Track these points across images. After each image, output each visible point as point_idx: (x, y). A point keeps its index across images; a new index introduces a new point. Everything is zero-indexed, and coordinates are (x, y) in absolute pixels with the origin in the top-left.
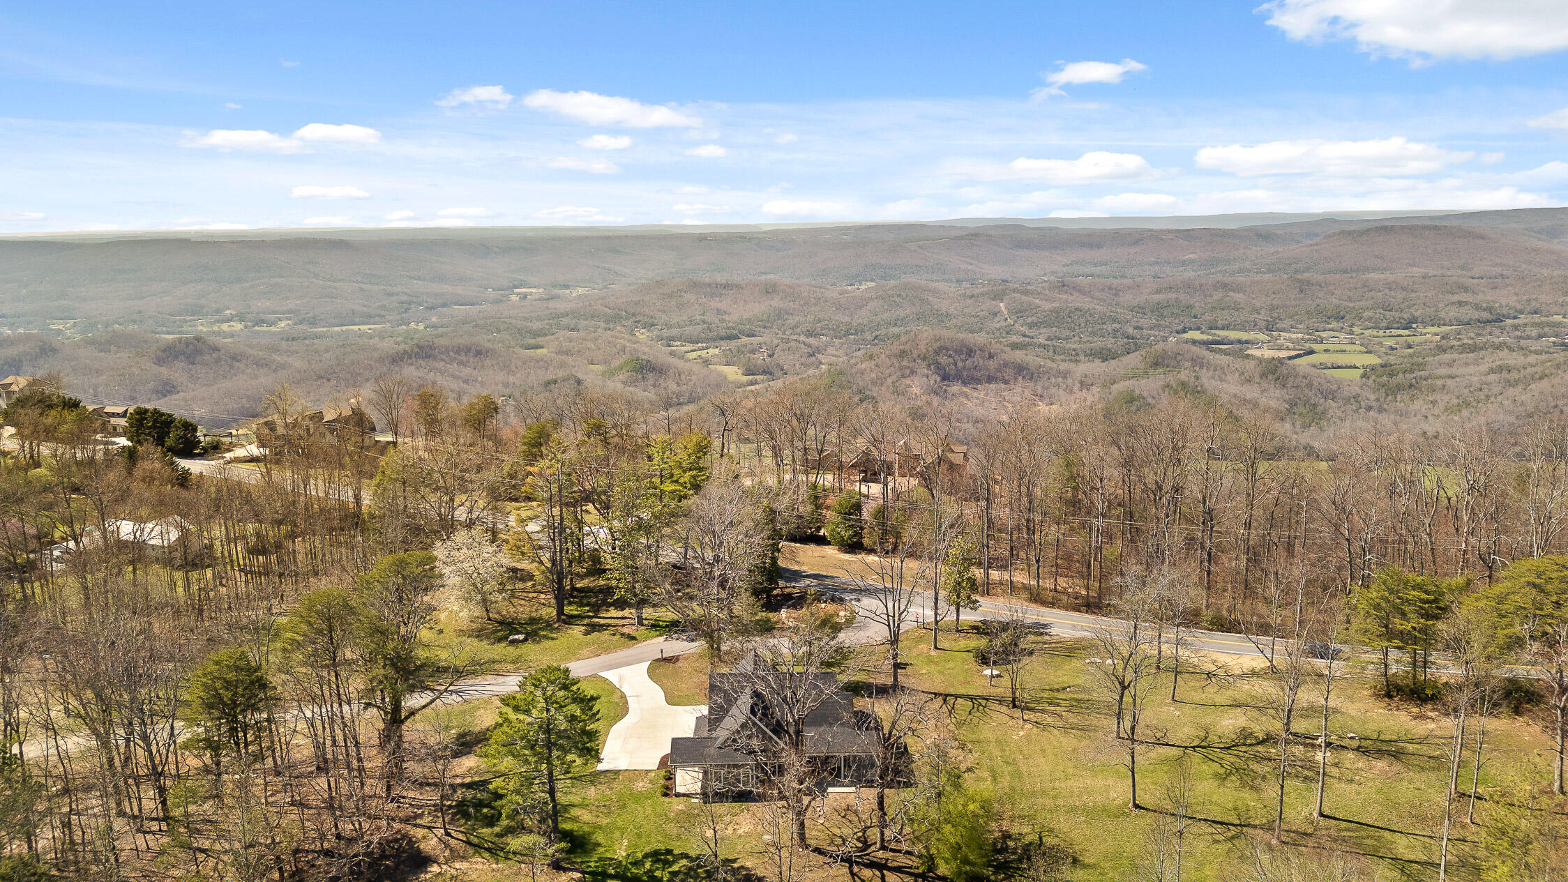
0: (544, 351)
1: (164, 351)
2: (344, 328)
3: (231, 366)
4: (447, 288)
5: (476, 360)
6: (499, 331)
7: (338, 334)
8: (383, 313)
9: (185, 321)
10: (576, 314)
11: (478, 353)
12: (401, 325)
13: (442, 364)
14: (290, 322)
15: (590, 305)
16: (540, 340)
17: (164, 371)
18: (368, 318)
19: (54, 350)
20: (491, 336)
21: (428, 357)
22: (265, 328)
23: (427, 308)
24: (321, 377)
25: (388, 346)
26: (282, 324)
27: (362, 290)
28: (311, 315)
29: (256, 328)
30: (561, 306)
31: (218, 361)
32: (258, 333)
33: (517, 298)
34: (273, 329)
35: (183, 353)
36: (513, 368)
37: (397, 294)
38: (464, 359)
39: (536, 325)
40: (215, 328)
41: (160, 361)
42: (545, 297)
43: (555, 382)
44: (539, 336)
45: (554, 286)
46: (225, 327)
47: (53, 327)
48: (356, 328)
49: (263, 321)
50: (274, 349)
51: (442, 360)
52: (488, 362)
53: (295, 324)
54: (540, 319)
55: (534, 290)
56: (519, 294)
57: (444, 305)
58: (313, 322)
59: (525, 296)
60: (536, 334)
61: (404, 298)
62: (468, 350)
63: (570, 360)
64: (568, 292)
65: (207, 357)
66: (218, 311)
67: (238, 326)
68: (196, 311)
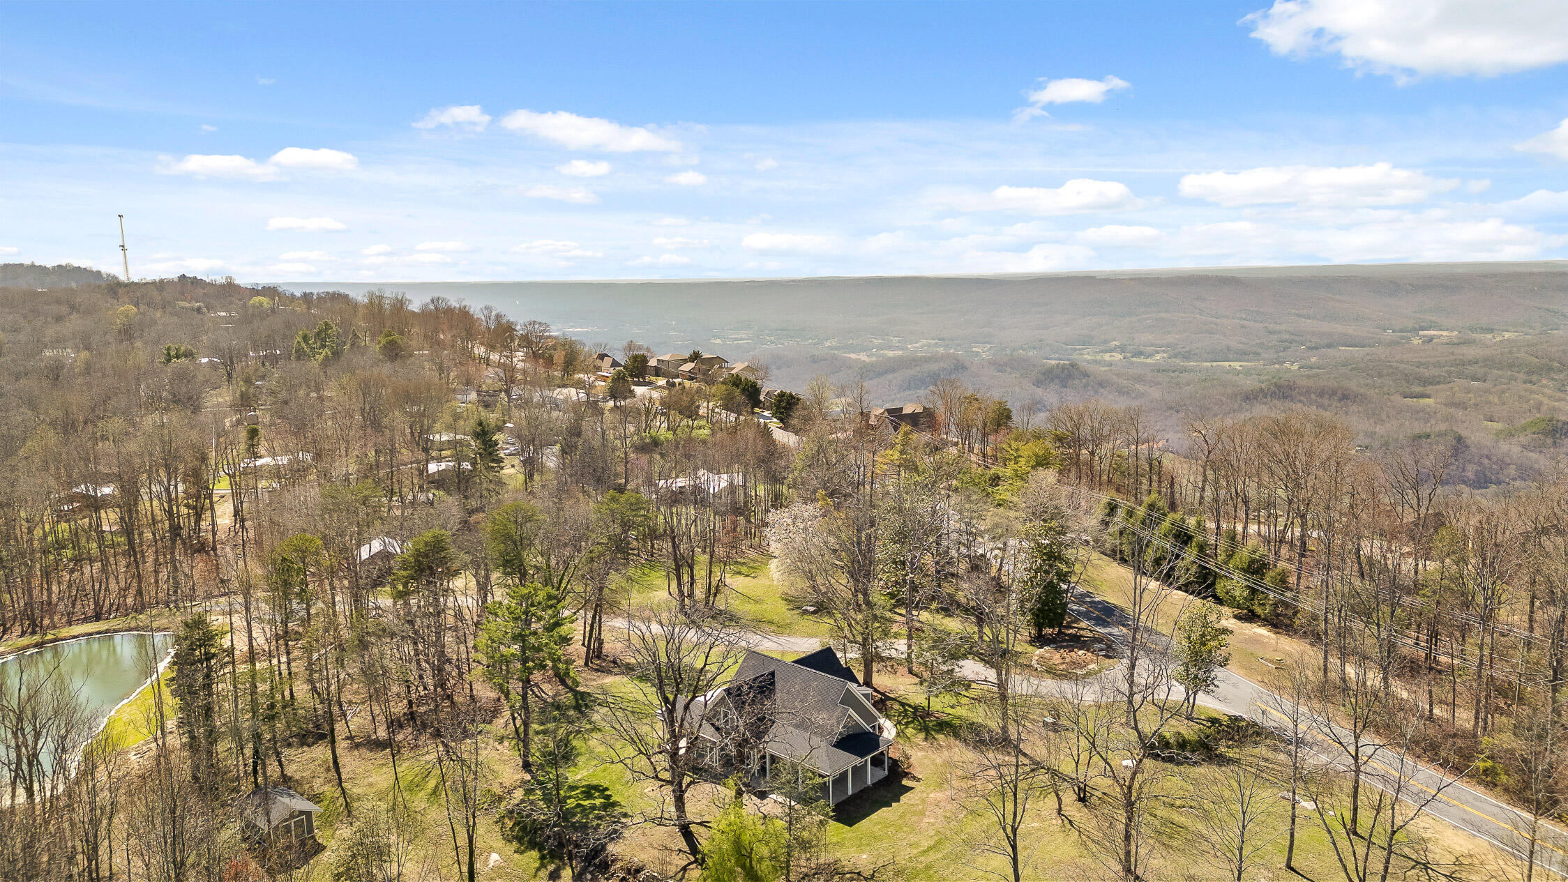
0: (1430, 401)
1: (1044, 374)
2: (1215, 364)
3: (1096, 392)
4: (1338, 328)
5: (1339, 405)
6: (1380, 375)
7: (1207, 369)
8: (1259, 350)
9: (1076, 350)
10: (1489, 362)
11: (1345, 397)
12: (1274, 364)
13: (1299, 405)
14: (1165, 355)
15: (1510, 352)
16: (1429, 389)
17: (1040, 391)
18: (1241, 355)
19: (964, 368)
20: (1369, 381)
21: (1285, 397)
22: (1141, 360)
23: (1310, 348)
24: (1172, 408)
25: (1250, 383)
26: (1158, 357)
27: (1243, 327)
28: (1187, 349)
29: (1134, 359)
30: (1470, 352)
31: (1086, 386)
32: (1132, 363)
33: (1420, 341)
34: (1149, 361)
35: (1058, 377)
36: (1384, 417)
37: (1280, 332)
38: (1326, 402)
39: (1426, 373)
40: (1098, 357)
41: (1038, 383)
42: (1456, 341)
43: (1428, 436)
44: (1431, 384)
45: (1473, 329)
46: (1107, 357)
47: (974, 349)
48: (1226, 364)
49: (1141, 353)
50: (1140, 379)
51: (1300, 401)
52: (1354, 408)
53: (1170, 358)
54: (1438, 365)
55: (1445, 333)
56: (1424, 336)
57: (1329, 346)
58: (1186, 357)
59: (1431, 339)
60: (1427, 382)
61: (1287, 336)
62: (1334, 393)
63: (1460, 414)
64: (1489, 336)
65: (1077, 382)
66: (1106, 342)
67: (1118, 357)
68: (1086, 341)
